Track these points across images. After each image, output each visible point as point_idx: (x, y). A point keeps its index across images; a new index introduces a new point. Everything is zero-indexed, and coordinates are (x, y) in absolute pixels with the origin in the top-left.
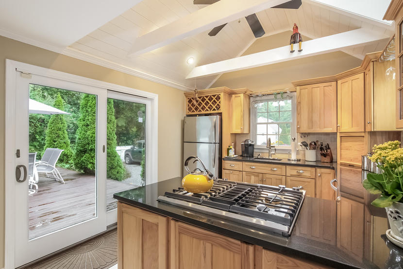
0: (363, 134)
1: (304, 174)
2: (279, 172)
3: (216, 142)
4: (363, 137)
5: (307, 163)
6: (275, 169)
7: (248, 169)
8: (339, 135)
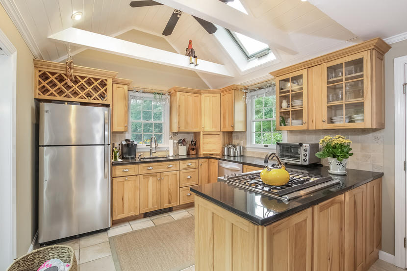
0: (219, 133)
1: (191, 166)
2: (174, 168)
3: (110, 143)
4: (219, 135)
5: (180, 157)
6: (171, 166)
7: (145, 172)
8: (202, 134)
